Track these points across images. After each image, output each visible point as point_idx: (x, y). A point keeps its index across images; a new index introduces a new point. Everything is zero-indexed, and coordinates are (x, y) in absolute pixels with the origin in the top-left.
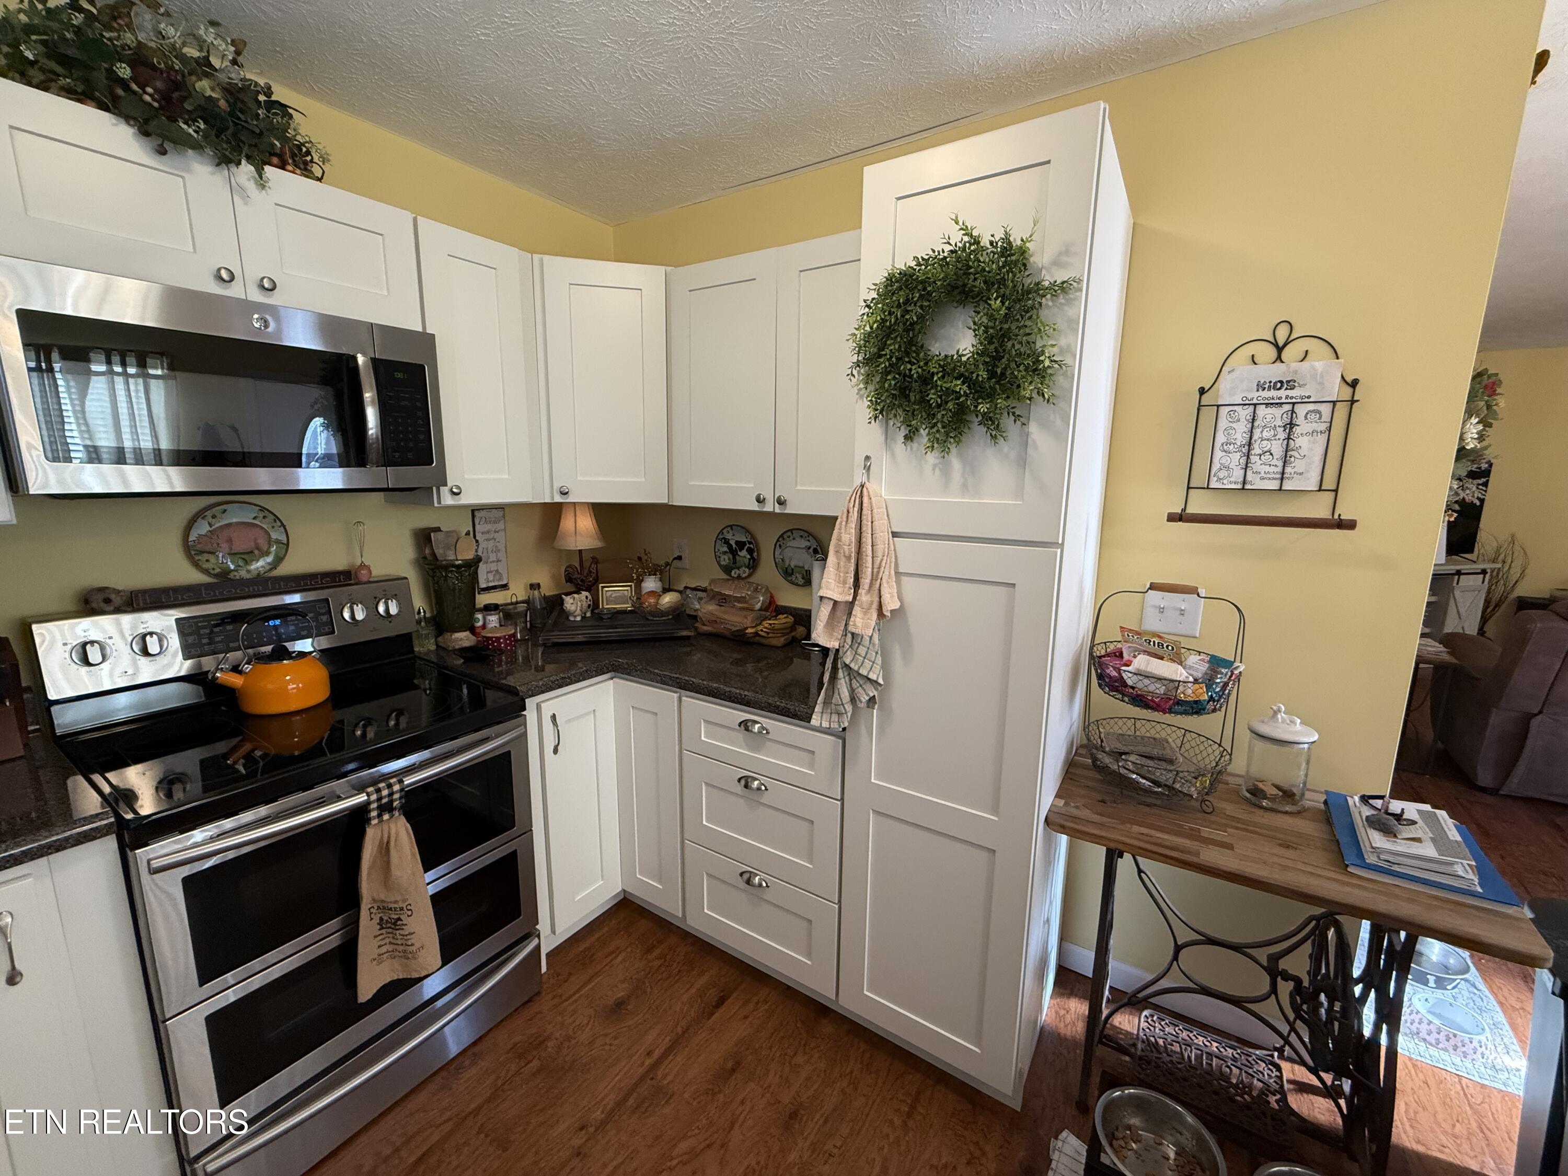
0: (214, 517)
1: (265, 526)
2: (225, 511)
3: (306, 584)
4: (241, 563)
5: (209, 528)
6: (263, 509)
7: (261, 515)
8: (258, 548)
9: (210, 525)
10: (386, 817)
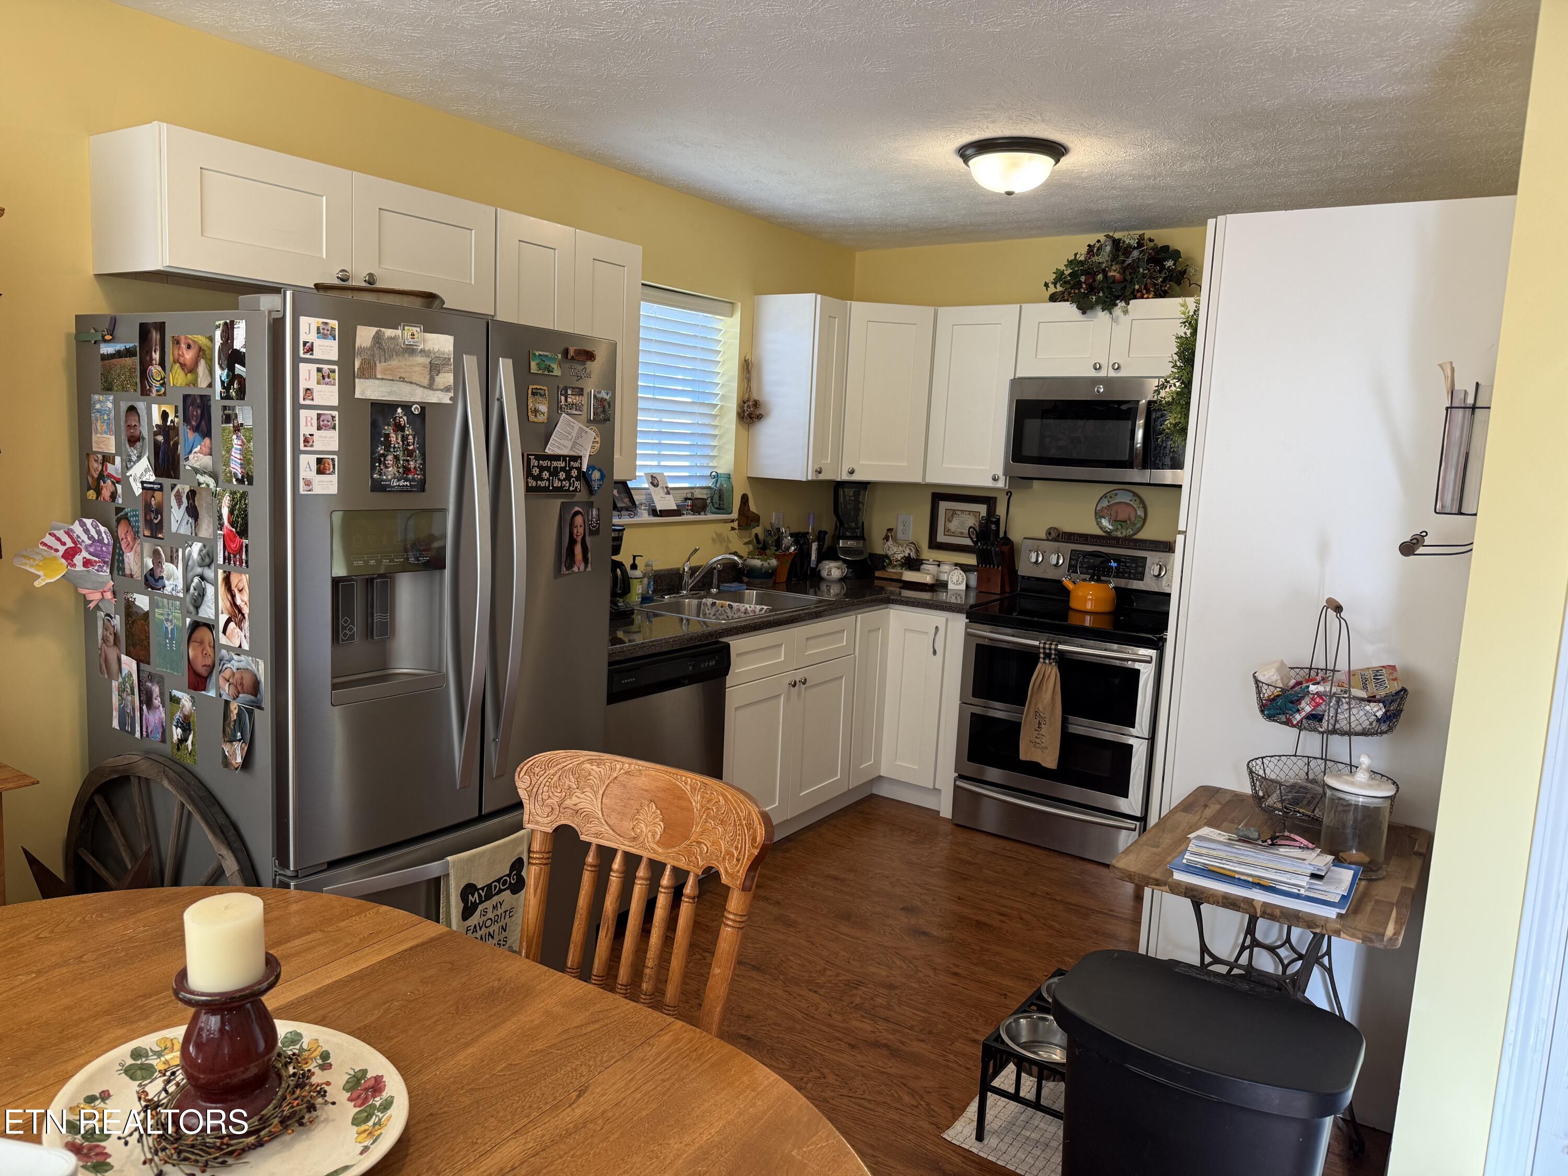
0: (1111, 497)
1: (1135, 506)
2: (1116, 494)
3: (1139, 546)
4: (1119, 527)
5: (1107, 504)
6: (1135, 494)
7: (1134, 498)
8: (1130, 520)
9: (1109, 502)
10: (1047, 661)
